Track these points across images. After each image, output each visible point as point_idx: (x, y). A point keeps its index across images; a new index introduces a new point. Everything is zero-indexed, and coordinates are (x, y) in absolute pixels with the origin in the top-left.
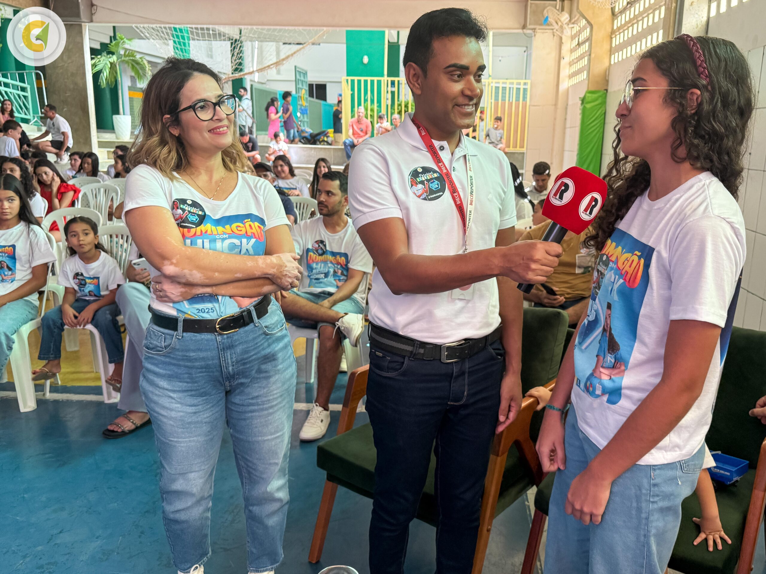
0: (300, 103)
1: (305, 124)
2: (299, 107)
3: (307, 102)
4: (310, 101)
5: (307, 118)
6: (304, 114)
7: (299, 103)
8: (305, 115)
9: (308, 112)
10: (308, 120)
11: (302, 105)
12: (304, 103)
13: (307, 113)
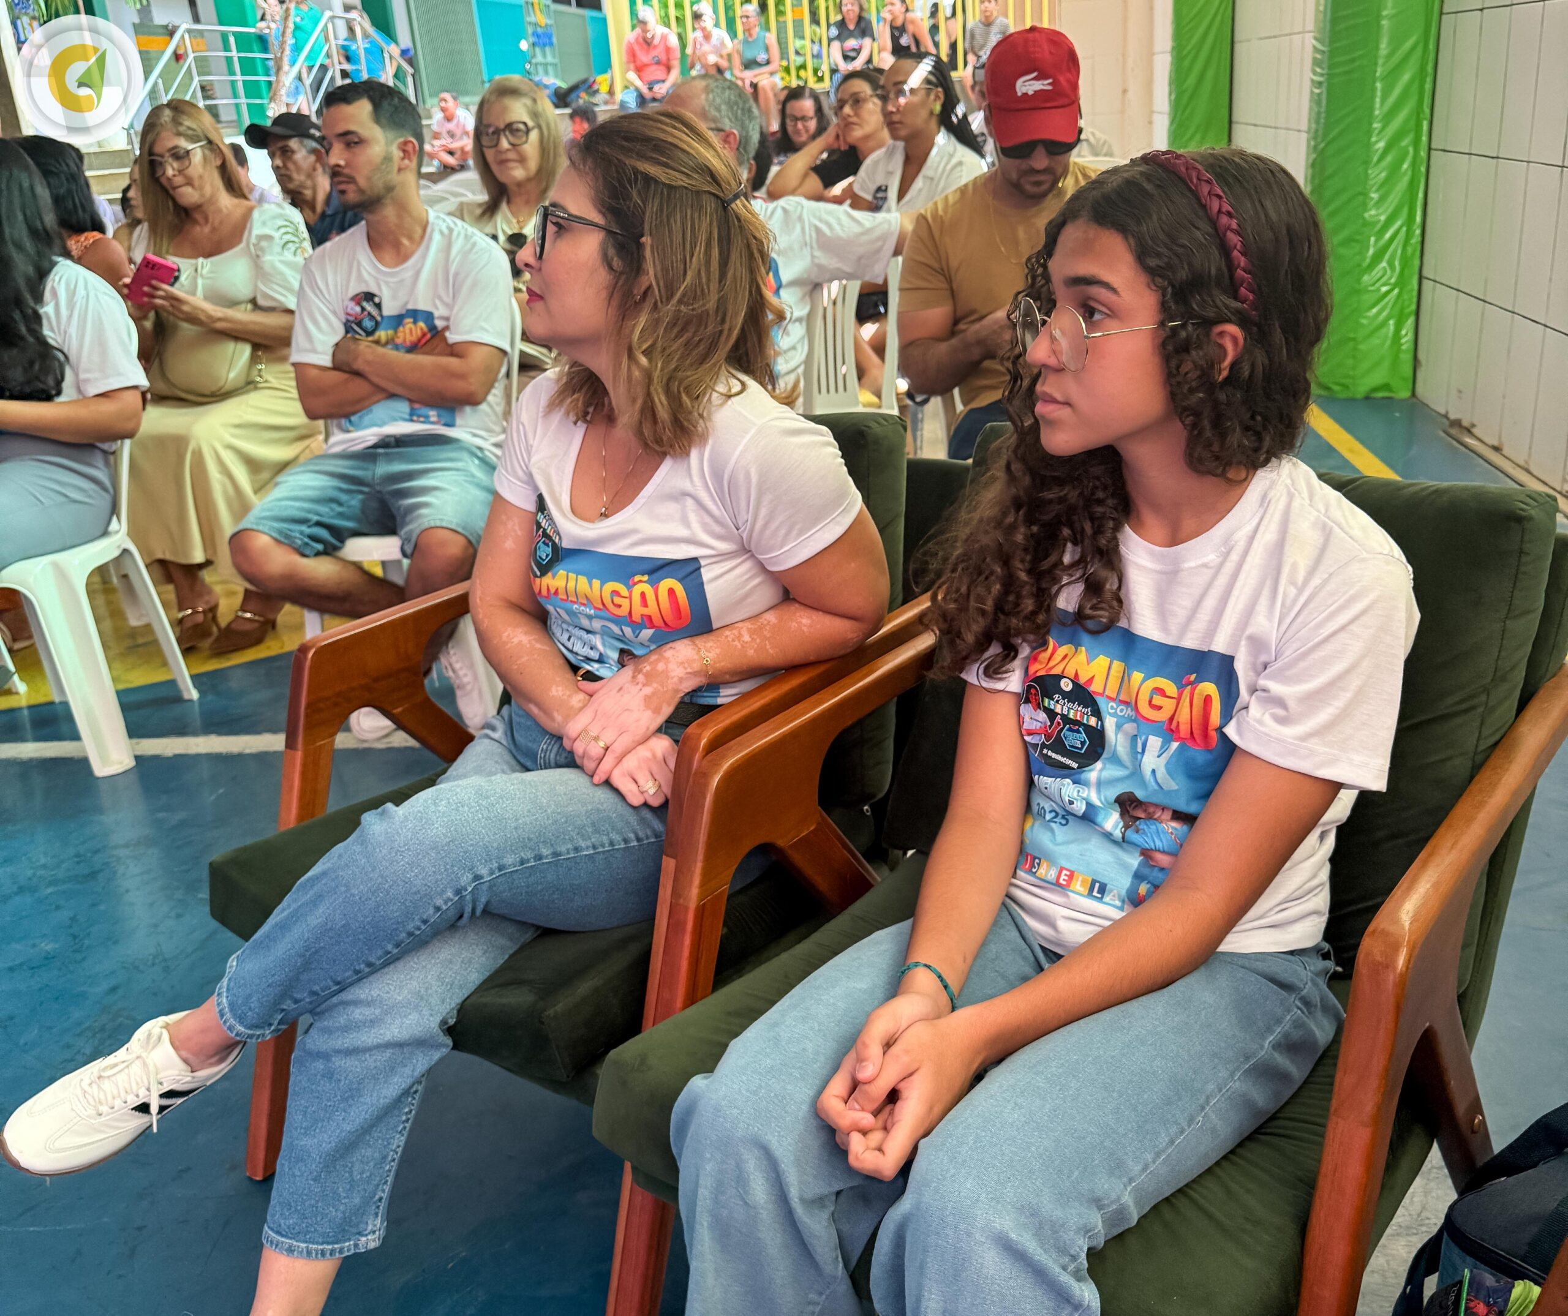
0: (532, 19)
1: (550, 69)
2: (530, 30)
3: (549, 16)
4: (555, 12)
5: (554, 57)
6: (544, 45)
7: (528, 19)
8: (547, 49)
9: (555, 40)
10: (556, 61)
11: (536, 24)
12: (542, 19)
13: (551, 44)
